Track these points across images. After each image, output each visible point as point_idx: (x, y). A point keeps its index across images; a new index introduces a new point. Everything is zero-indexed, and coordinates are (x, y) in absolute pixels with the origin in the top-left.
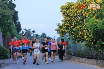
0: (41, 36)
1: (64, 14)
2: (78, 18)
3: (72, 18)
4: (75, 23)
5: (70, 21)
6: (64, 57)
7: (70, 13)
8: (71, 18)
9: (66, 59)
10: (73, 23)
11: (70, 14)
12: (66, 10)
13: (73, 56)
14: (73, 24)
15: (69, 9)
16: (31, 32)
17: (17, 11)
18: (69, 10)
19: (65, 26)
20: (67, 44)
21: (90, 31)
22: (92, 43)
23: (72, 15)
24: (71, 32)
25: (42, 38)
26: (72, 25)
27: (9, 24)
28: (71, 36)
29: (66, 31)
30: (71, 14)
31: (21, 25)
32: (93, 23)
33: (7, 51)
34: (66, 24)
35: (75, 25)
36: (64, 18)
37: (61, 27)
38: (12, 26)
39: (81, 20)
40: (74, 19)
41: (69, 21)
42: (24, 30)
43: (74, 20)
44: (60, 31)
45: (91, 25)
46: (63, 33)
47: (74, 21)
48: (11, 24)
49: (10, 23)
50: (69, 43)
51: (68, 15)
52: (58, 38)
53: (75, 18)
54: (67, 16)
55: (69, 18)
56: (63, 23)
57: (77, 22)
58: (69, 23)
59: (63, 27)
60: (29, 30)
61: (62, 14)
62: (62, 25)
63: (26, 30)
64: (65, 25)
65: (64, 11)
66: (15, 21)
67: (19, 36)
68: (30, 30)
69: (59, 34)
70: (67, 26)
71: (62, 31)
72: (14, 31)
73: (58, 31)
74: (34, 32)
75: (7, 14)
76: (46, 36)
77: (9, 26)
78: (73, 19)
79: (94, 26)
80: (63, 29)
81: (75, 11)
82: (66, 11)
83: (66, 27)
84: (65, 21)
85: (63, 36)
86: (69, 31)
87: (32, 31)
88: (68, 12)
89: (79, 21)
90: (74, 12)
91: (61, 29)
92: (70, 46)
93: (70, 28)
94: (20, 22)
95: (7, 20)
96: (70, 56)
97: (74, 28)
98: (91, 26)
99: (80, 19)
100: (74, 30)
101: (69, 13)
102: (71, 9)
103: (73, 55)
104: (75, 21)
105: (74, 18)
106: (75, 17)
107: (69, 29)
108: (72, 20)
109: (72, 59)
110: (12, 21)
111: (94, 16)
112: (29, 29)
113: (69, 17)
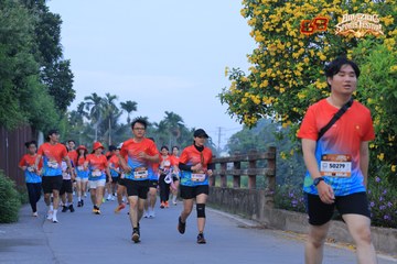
0: (162, 126)
1: (259, 26)
2: (318, 44)
3: (295, 47)
4: (305, 67)
5: (286, 56)
6: (258, 216)
7: (287, 25)
8: (289, 45)
9: (266, 228)
10: (299, 66)
11: (286, 29)
12: (267, 11)
13: (295, 213)
14: (298, 73)
15: (283, 6)
16: (118, 106)
17: (58, 17)
18: (279, 10)
19: (263, 79)
20: (272, 160)
21: (370, 101)
22: (381, 157)
23: (292, 33)
24: (289, 108)
25: (164, 136)
26: (295, 77)
27: (18, 72)
28: (289, 122)
29: (268, 102)
30: (289, 26)
31: (72, 76)
32: (384, 67)
33: (7, 186)
34: (269, 72)
35: (308, 75)
36: (257, 46)
37: (243, 85)
38: (32, 79)
39: (334, 55)
40: (302, 50)
41: (279, 56)
42: (86, 98)
43: (303, 55)
44: (239, 101)
45: (378, 73)
46: (254, 109)
47: (301, 58)
48: (28, 70)
49: (22, 66)
50: (282, 156)
51: (278, 30)
52: (234, 137)
53: (306, 44)
54: (270, 34)
55: (278, 45)
56: (254, 65)
57: (315, 61)
58: (282, 68)
59: (255, 85)
60: (111, 99)
61: (251, 29)
62: (248, 73)
63: (97, 99)
64: (263, 74)
65: (260, 15)
66: (49, 60)
67: (63, 124)
68: (115, 97)
69: (235, 116)
70: (273, 82)
71: (250, 101)
72: (43, 101)
73: (232, 102)
74: (130, 107)
75: (10, 28)
76: (182, 126)
77: (17, 80)
78: (296, 50)
79: (390, 82)
80: (255, 94)
81: (305, 16)
82: (267, 15)
83: (265, 83)
84: (264, 60)
85: (253, 125)
86: (281, 104)
87: (124, 106)
88: (275, 18)
89: (323, 57)
90: (301, 17)
91: (246, 94)
92: (286, 170)
93: (282, 90)
94: (68, 63)
95: (12, 54)
96: (284, 211)
97: (300, 87)
98: (377, 80)
99: (327, 49)
100: (301, 96)
101: (281, 22)
102: (288, 5)
103: (295, 210)
104: (306, 59)
105: (301, 44)
106: (307, 41)
107: (278, 91)
108: (295, 55)
109: (289, 225)
110: (31, 57)
111: (388, 37)
112: (108, 95)
113: (278, 41)
